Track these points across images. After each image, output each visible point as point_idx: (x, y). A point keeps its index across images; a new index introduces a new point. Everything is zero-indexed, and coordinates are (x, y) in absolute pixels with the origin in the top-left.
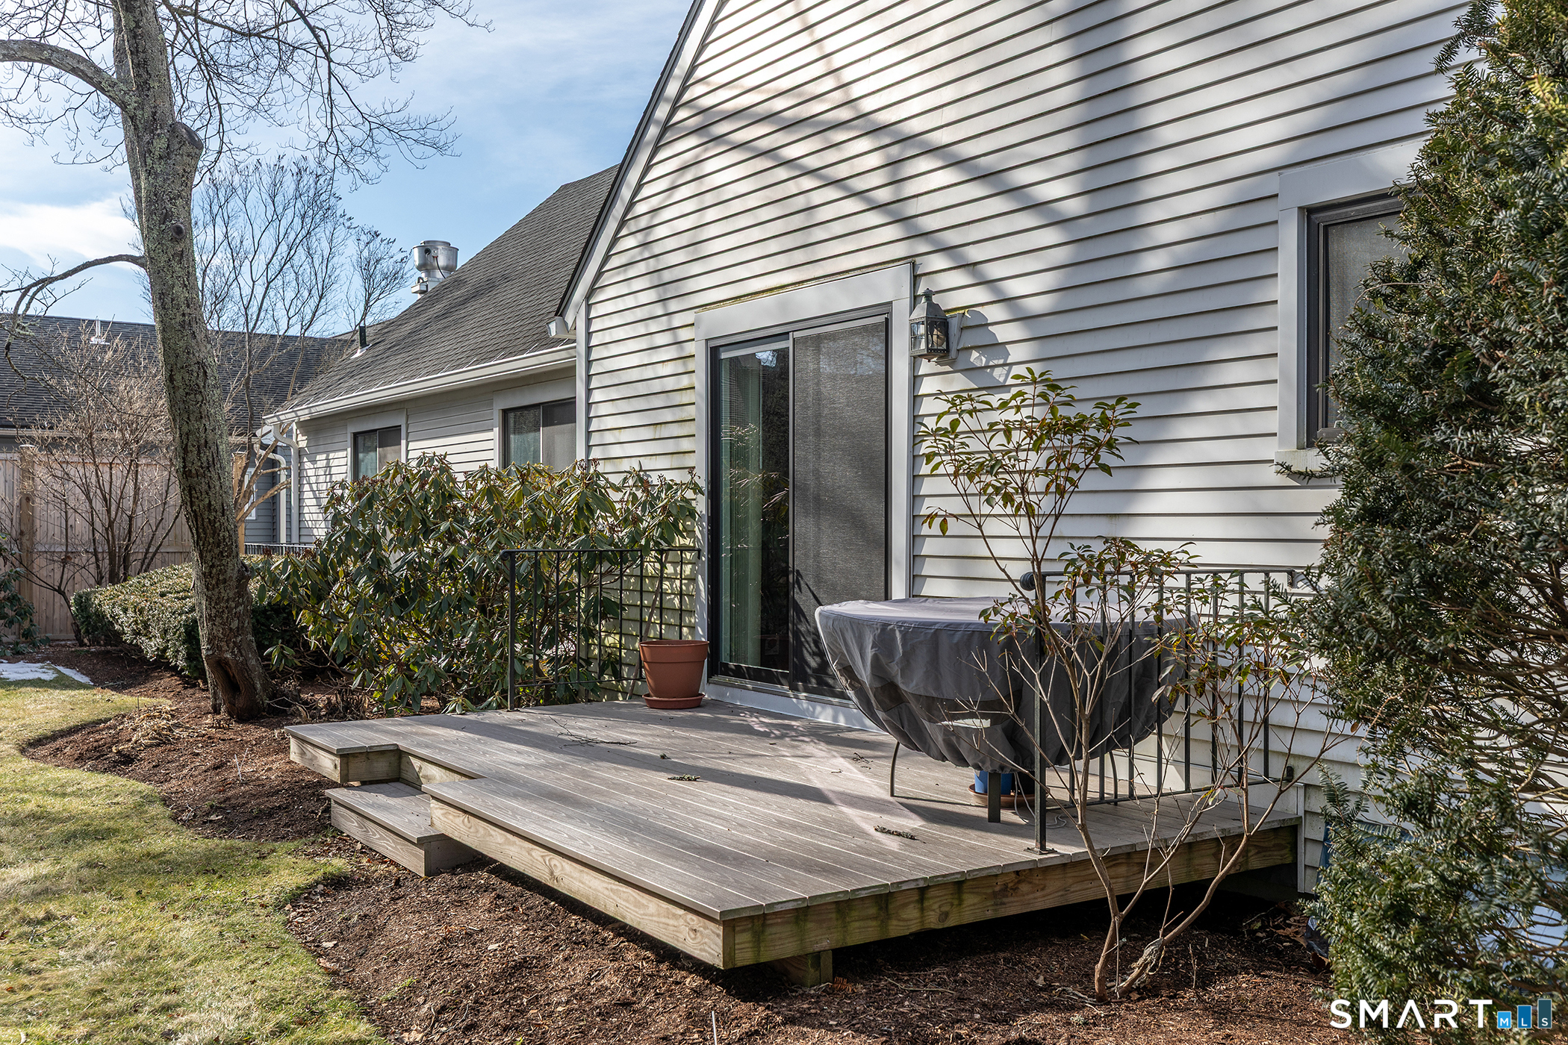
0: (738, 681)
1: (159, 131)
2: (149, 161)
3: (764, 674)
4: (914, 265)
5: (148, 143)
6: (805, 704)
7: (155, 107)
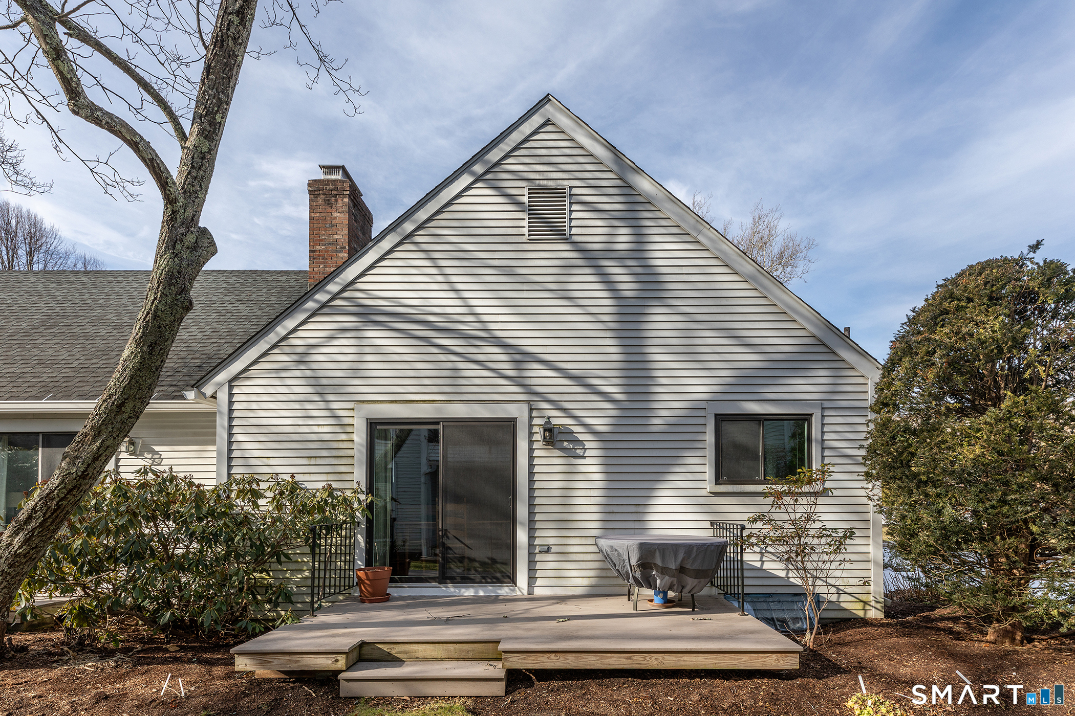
0: (399, 584)
1: (192, 229)
2: (178, 247)
3: (403, 579)
4: (530, 406)
5: (182, 234)
6: (452, 589)
7: (196, 212)
